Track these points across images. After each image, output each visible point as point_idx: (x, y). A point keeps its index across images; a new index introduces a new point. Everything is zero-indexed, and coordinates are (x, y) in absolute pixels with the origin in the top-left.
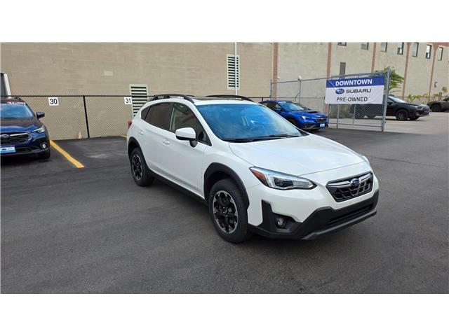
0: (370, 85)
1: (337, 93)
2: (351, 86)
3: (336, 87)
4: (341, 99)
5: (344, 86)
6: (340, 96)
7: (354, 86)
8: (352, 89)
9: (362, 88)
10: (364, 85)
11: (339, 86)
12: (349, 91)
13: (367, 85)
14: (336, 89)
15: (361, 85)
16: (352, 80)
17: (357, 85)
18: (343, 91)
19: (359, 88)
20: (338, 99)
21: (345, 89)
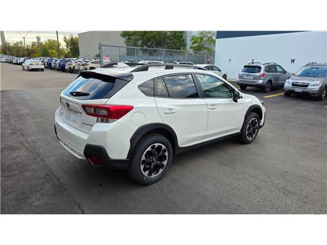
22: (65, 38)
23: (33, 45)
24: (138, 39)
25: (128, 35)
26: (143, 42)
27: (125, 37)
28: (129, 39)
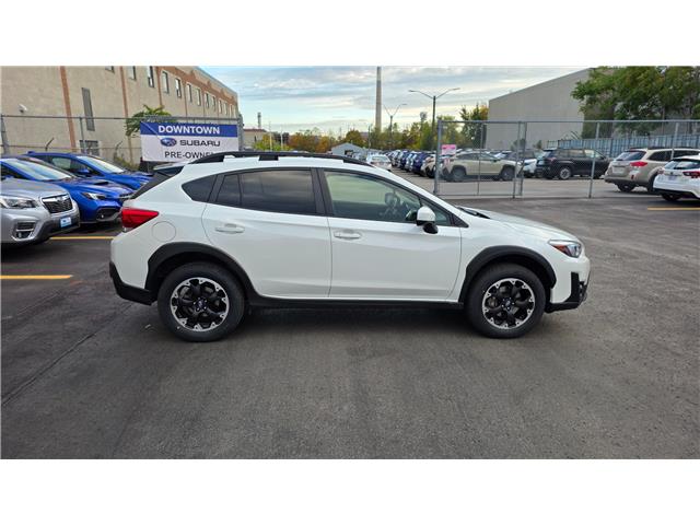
0: (216, 135)
1: (163, 143)
2: (187, 134)
3: (161, 134)
4: (173, 154)
5: (173, 134)
6: (170, 149)
7: (191, 134)
8: (190, 139)
9: (206, 139)
10: (208, 135)
11: (166, 134)
12: (184, 143)
13: (212, 135)
14: (161, 137)
15: (203, 134)
16: (187, 125)
17: (196, 134)
18: (174, 143)
19: (201, 139)
20: (167, 154)
21: (178, 138)
22: (464, 110)
23: (413, 128)
24: (615, 100)
25: (590, 93)
26: (626, 106)
27: (582, 98)
28: (591, 101)
